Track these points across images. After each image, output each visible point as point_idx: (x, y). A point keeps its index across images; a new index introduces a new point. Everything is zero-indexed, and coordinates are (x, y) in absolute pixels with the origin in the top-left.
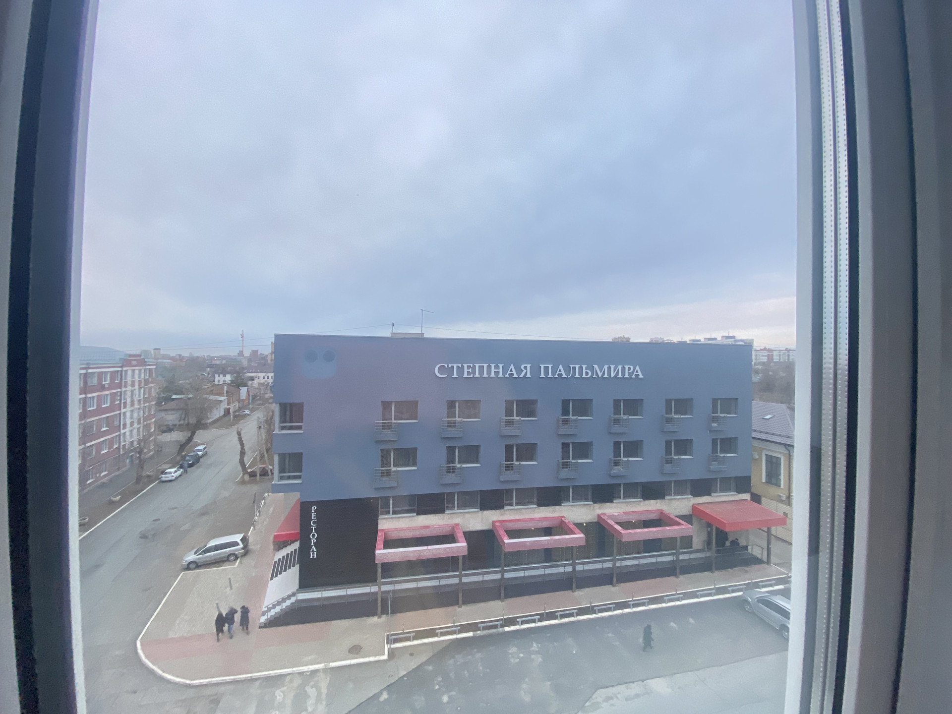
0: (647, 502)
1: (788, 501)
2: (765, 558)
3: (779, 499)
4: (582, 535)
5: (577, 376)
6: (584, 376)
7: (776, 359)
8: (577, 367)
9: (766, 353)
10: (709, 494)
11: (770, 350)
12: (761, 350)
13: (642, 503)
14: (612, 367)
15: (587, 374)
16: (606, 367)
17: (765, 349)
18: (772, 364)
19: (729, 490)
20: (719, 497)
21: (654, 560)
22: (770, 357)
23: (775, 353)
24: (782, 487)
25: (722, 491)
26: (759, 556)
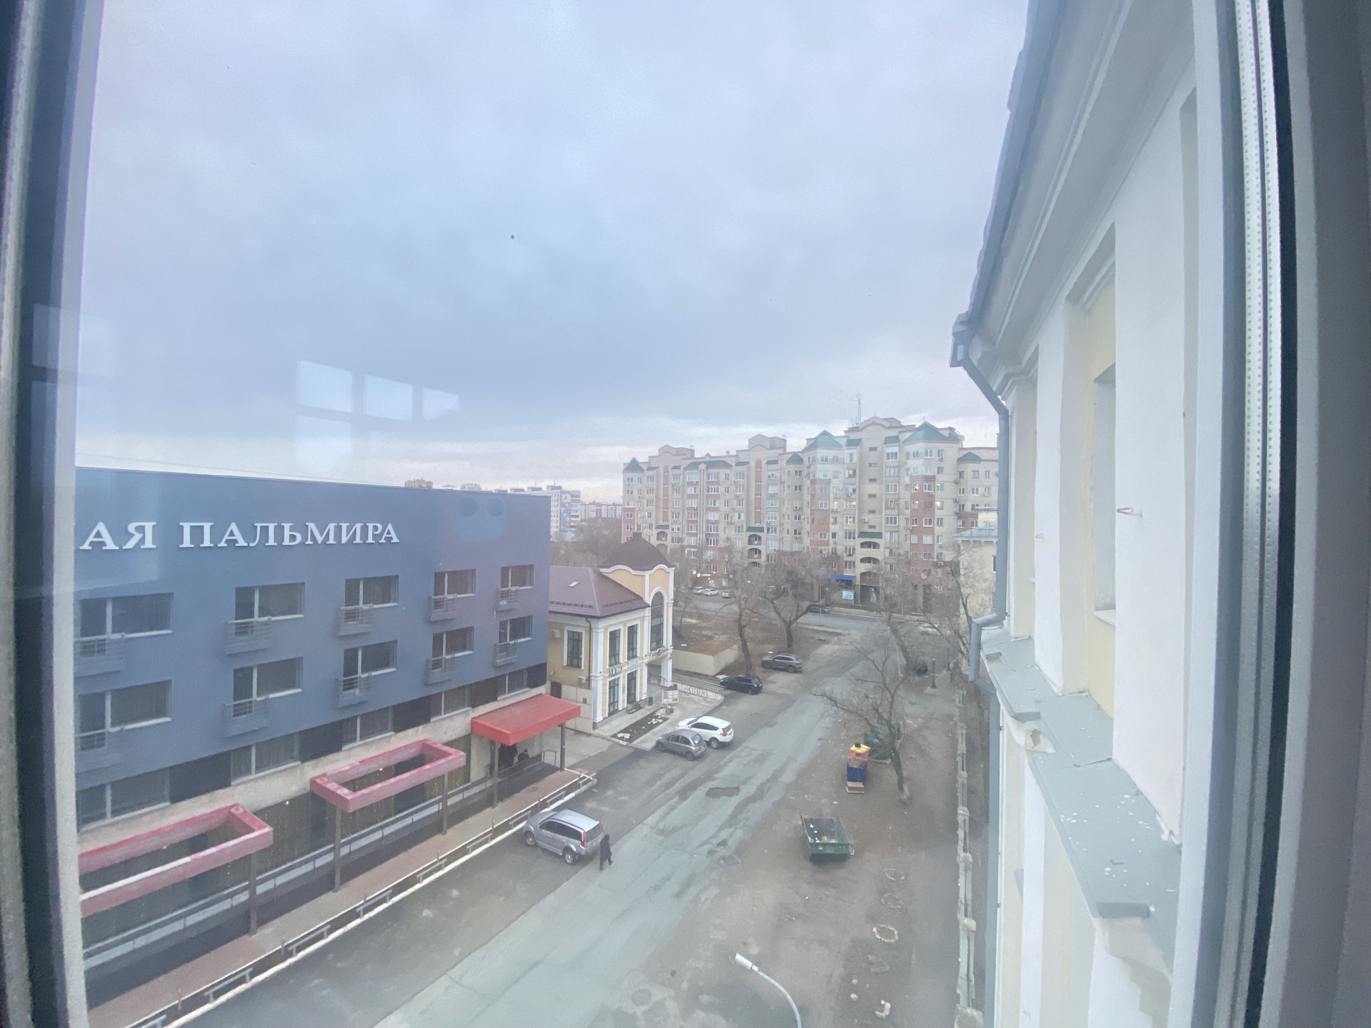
0: (401, 734)
1: (587, 684)
2: (558, 765)
3: (580, 684)
4: (268, 829)
5: (271, 542)
6: (286, 542)
7: (604, 515)
8: (272, 527)
9: (594, 508)
10: (495, 699)
11: (599, 505)
12: (590, 504)
13: (393, 739)
14: (344, 526)
15: (293, 538)
16: (332, 526)
17: (594, 503)
18: (600, 520)
19: (520, 686)
20: (505, 700)
21: (408, 821)
22: (599, 512)
23: (603, 507)
24: (583, 668)
25: (511, 690)
26: (553, 764)
